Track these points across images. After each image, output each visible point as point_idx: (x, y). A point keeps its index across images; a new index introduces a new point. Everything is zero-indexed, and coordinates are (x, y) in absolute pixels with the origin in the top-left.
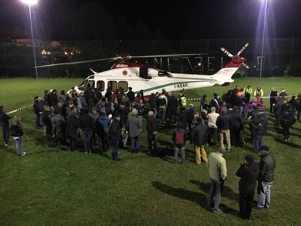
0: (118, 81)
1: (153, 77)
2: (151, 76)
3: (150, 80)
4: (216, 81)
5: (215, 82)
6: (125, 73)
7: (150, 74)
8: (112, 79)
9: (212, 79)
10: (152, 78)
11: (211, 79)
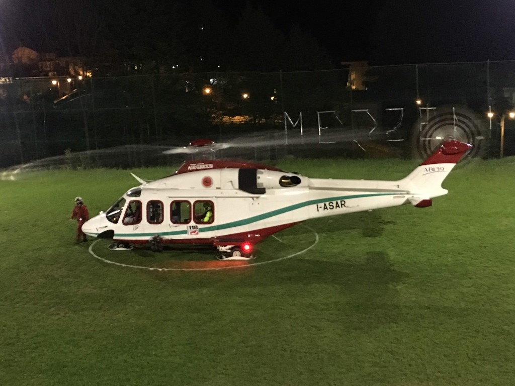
0: (192, 201)
1: (269, 189)
2: (264, 186)
3: (262, 196)
4: (408, 194)
5: (407, 197)
6: (207, 182)
7: (262, 184)
8: (180, 196)
9: (399, 189)
10: (267, 191)
11: (396, 188)
